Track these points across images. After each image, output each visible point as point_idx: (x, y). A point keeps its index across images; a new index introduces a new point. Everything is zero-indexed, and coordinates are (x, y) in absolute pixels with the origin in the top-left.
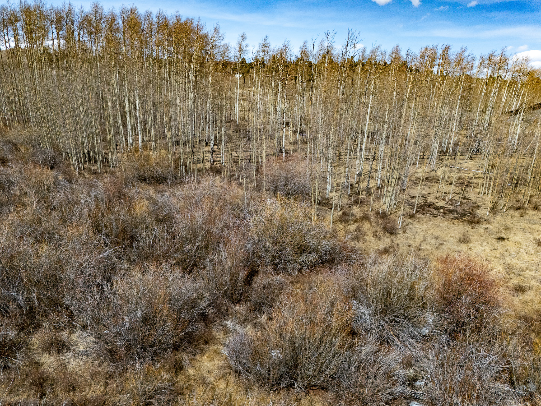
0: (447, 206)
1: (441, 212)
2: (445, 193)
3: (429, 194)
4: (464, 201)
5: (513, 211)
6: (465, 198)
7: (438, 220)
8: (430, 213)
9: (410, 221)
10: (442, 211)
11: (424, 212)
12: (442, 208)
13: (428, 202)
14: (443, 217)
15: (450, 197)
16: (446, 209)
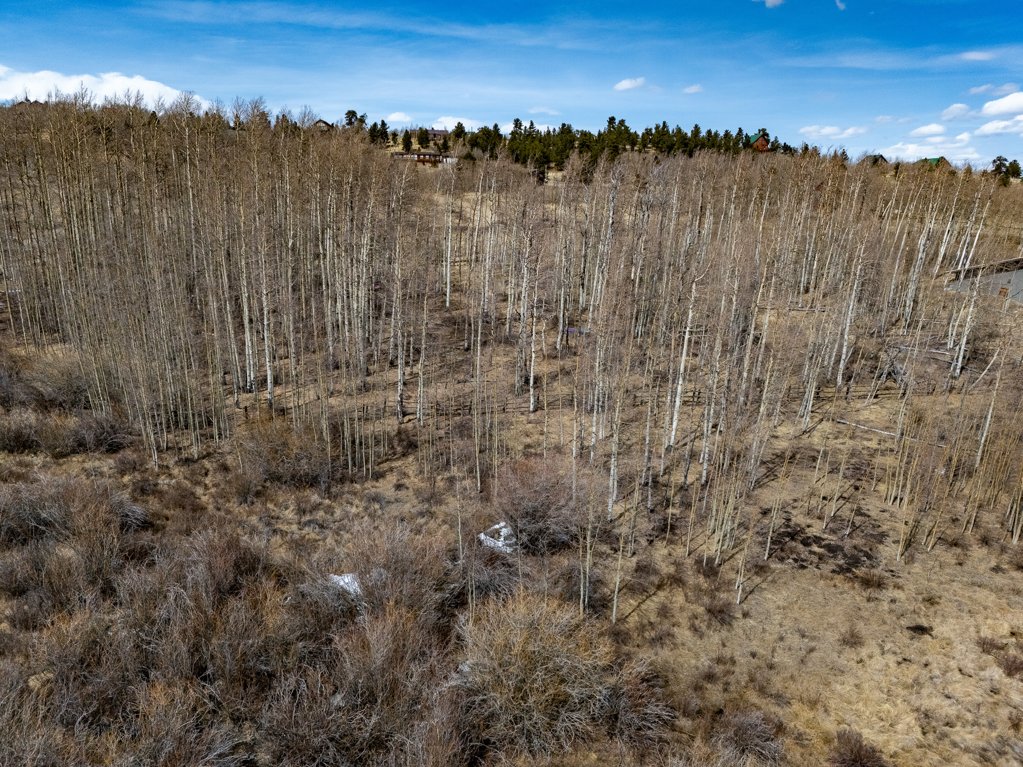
0: (826, 536)
1: (814, 553)
2: (824, 498)
3: (795, 501)
4: (858, 520)
5: (944, 547)
6: (859, 512)
7: (808, 576)
8: (795, 556)
9: (757, 580)
10: (815, 548)
11: (783, 554)
12: (818, 540)
13: (792, 523)
14: (817, 567)
15: (831, 508)
16: (823, 543)
